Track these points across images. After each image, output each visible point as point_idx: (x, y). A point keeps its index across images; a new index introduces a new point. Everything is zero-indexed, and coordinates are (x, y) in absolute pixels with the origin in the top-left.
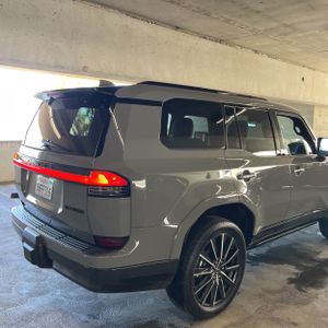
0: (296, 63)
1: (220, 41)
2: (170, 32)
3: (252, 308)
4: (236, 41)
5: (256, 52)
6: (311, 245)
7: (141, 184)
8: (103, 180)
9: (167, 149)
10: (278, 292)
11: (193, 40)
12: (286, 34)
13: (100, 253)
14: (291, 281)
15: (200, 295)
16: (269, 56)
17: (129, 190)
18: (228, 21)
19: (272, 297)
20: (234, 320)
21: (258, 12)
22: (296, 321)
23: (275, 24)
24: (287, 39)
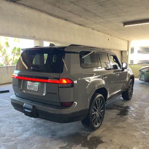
0: (106, 33)
1: (81, 25)
2: (64, 22)
3: (109, 124)
4: (87, 25)
5: (93, 29)
6: (119, 102)
7: (75, 82)
8: (64, 81)
9: (81, 69)
10: (115, 118)
11: (72, 25)
12: (106, 24)
13: (63, 109)
14: (118, 115)
15: (94, 121)
16: (97, 31)
17: (73, 85)
18: (87, 19)
19: (114, 120)
20: (105, 129)
21: (99, 16)
22: (124, 126)
23: (103, 20)
24: (106, 25)
